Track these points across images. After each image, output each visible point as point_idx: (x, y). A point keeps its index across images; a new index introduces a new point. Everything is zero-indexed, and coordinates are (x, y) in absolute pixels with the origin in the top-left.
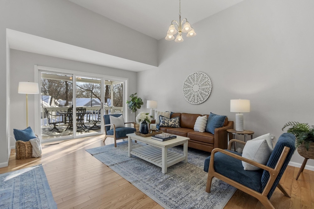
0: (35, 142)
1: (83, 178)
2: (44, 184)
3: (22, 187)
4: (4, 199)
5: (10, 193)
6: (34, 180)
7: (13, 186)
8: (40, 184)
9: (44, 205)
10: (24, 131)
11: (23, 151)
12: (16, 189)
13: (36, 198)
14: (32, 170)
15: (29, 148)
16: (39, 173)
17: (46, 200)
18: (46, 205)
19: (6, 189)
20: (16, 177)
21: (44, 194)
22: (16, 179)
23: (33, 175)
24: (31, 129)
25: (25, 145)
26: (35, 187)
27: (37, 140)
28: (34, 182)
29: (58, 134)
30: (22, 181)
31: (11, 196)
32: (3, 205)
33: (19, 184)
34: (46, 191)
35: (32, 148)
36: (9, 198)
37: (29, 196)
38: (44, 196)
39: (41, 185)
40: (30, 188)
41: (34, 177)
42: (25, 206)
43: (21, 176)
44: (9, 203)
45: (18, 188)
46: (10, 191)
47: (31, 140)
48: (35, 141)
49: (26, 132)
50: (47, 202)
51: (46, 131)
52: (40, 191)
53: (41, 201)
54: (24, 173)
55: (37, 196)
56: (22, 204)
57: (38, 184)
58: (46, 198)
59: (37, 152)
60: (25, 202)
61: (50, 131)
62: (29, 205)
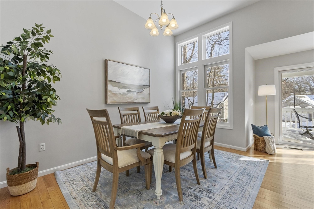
0: (268, 140)
1: (302, 196)
2: (260, 176)
3: (245, 169)
4: (231, 169)
5: (236, 168)
6: (255, 169)
7: (240, 165)
8: (257, 174)
9: (249, 189)
10: (259, 128)
11: (258, 144)
12: (241, 168)
13: (248, 181)
14: (258, 162)
15: (263, 143)
16: (262, 166)
17: (252, 188)
18: (250, 190)
19: (236, 165)
20: (246, 161)
21: (255, 182)
22: (245, 162)
23: (256, 165)
24: (267, 127)
25: (259, 140)
26: (252, 174)
27: (271, 138)
28: (254, 170)
29: (311, 140)
30: (247, 165)
31: (236, 170)
32: (229, 172)
33: (244, 166)
34: (257, 181)
35: (266, 144)
36: (234, 171)
37: (244, 177)
38: (253, 184)
39: (257, 176)
40: (249, 172)
41: (257, 167)
42: (238, 181)
43: (249, 162)
44: (232, 173)
45: (242, 168)
46: (237, 167)
47: (265, 137)
48: (268, 138)
49: (261, 128)
50: (252, 189)
51: (295, 134)
52: (253, 179)
53: (249, 186)
54: (252, 161)
55: (249, 180)
56: (238, 179)
57: (255, 173)
58: (253, 186)
59: (270, 150)
60: (240, 179)
61: (301, 135)
62: (241, 182)
